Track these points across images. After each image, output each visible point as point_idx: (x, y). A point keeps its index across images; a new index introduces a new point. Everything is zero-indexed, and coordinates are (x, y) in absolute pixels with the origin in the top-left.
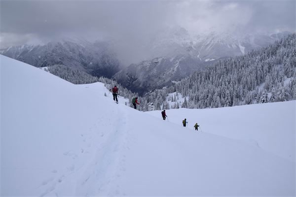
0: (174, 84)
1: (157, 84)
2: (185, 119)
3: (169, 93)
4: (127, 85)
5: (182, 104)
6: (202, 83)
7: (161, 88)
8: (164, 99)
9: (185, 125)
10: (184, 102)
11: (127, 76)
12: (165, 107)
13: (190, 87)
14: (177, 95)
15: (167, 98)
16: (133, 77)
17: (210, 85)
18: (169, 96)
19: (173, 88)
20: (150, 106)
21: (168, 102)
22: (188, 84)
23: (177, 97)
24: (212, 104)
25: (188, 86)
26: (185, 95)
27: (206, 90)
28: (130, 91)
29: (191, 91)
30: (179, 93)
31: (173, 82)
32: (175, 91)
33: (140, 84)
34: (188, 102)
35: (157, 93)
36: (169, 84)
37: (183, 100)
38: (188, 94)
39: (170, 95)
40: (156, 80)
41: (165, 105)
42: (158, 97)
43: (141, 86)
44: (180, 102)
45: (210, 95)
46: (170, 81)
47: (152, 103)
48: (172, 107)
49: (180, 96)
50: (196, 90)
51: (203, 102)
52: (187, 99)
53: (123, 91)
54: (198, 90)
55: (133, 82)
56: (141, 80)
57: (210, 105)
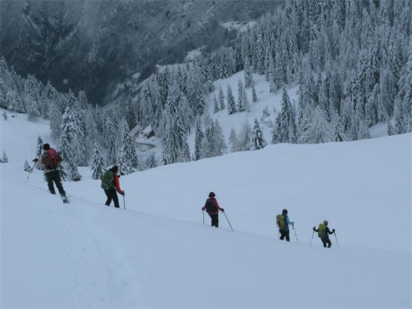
0: (230, 36)
1: (159, 42)
2: (285, 212)
3: (215, 77)
4: (30, 58)
5: (273, 118)
6: (348, 23)
7: (176, 56)
8: (199, 108)
9: (285, 234)
10: (280, 108)
11: (26, 19)
12: (204, 140)
13: (302, 43)
14: (249, 83)
15: (210, 100)
16: (52, 22)
17: (382, 29)
18: (217, 93)
19: (231, 52)
20: (141, 139)
21: (214, 117)
22: (290, 33)
23: (249, 93)
24: (396, 108)
25: (292, 39)
26: (280, 81)
27: (366, 53)
28: (49, 86)
29: (305, 59)
30: (256, 77)
31: (227, 25)
32: (239, 68)
33: (86, 50)
34: (297, 108)
35: (164, 81)
36: (212, 38)
37: (274, 103)
38: (297, 76)
39: (222, 85)
40: (152, 24)
41: (204, 130)
42: (171, 99)
43: (91, 56)
44: (266, 113)
45: (385, 72)
46: (214, 24)
47: (148, 130)
48: (233, 136)
49: (262, 85)
50: (328, 55)
51: (359, 105)
52: (294, 94)
53: (20, 89)
54: (335, 52)
55: (55, 41)
56: (90, 33)
57: (390, 110)
